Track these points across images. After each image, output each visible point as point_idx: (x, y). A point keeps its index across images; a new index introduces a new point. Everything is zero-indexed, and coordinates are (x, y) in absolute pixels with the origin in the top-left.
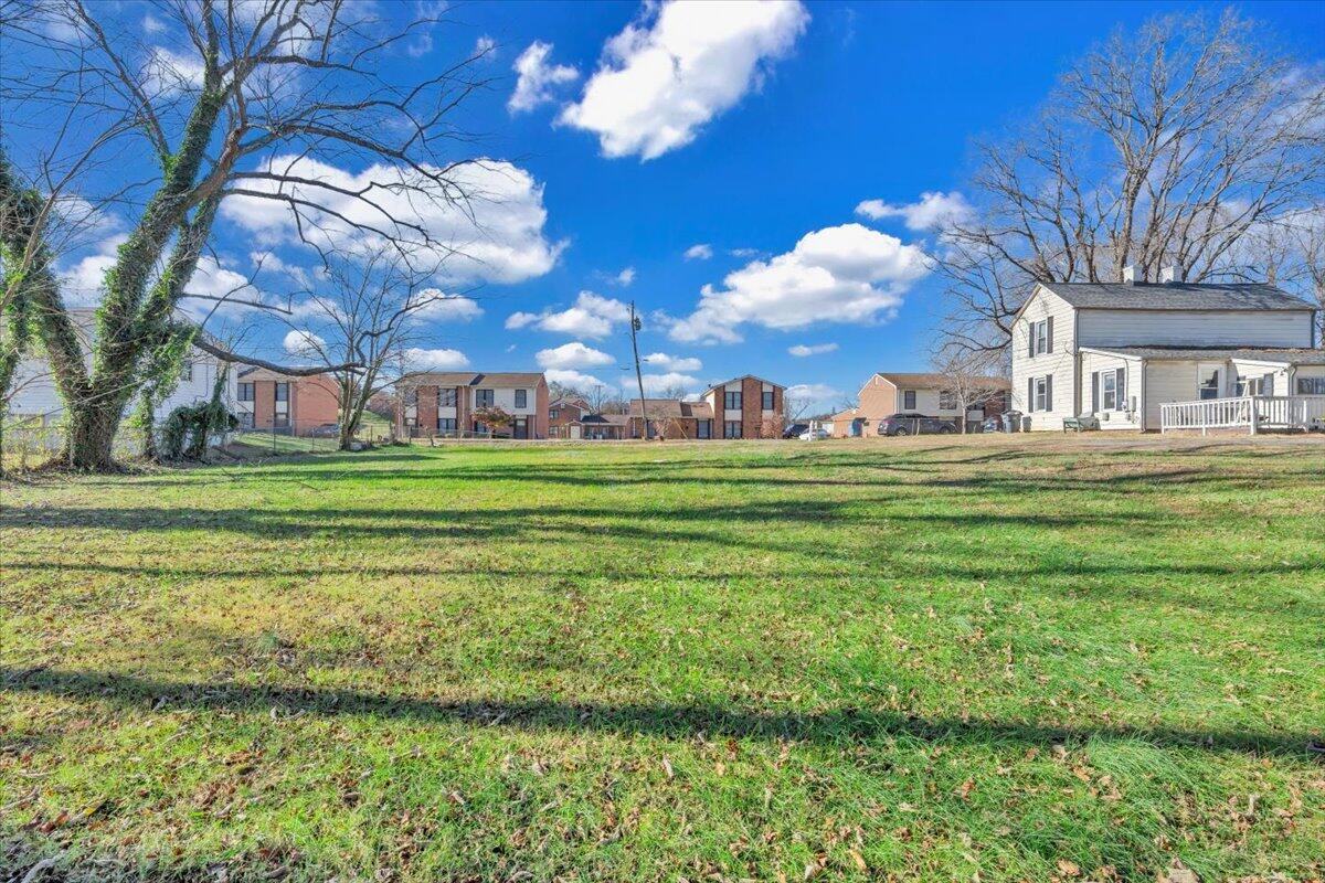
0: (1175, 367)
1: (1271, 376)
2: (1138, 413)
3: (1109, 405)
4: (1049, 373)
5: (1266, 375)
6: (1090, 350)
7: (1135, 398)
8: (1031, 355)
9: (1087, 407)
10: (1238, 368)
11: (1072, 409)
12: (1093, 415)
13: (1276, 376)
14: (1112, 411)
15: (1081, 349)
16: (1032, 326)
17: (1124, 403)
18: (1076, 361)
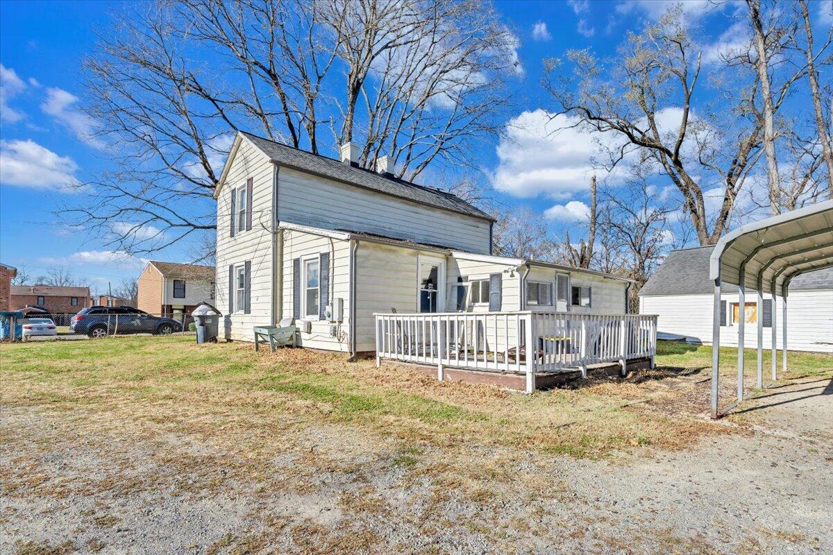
0: (392, 256)
1: (498, 276)
2: (346, 327)
3: (312, 310)
4: (247, 258)
5: (492, 276)
6: (291, 226)
7: (341, 301)
8: (232, 235)
9: (288, 312)
10: (461, 264)
11: (270, 313)
12: (293, 323)
13: (505, 276)
14: (314, 318)
15: (282, 224)
16: (233, 191)
17: (328, 309)
18: (275, 242)
